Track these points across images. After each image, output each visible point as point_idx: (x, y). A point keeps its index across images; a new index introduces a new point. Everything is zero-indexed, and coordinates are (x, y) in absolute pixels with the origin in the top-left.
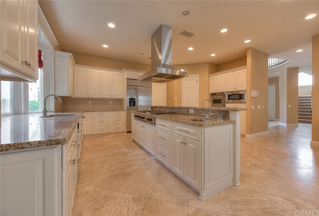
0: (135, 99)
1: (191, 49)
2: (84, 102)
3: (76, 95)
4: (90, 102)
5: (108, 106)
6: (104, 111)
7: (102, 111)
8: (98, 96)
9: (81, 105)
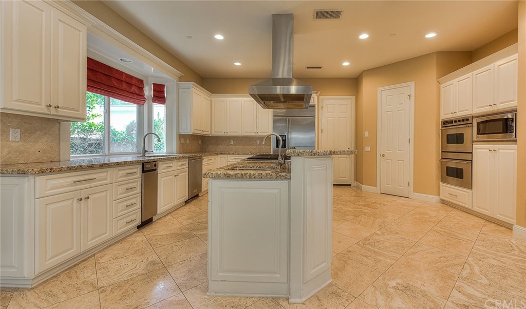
0: (285, 136)
1: (364, 36)
2: (225, 142)
3: (214, 134)
4: (232, 142)
5: (255, 147)
6: (241, 154)
7: (238, 154)
8: (238, 134)
9: (222, 145)
